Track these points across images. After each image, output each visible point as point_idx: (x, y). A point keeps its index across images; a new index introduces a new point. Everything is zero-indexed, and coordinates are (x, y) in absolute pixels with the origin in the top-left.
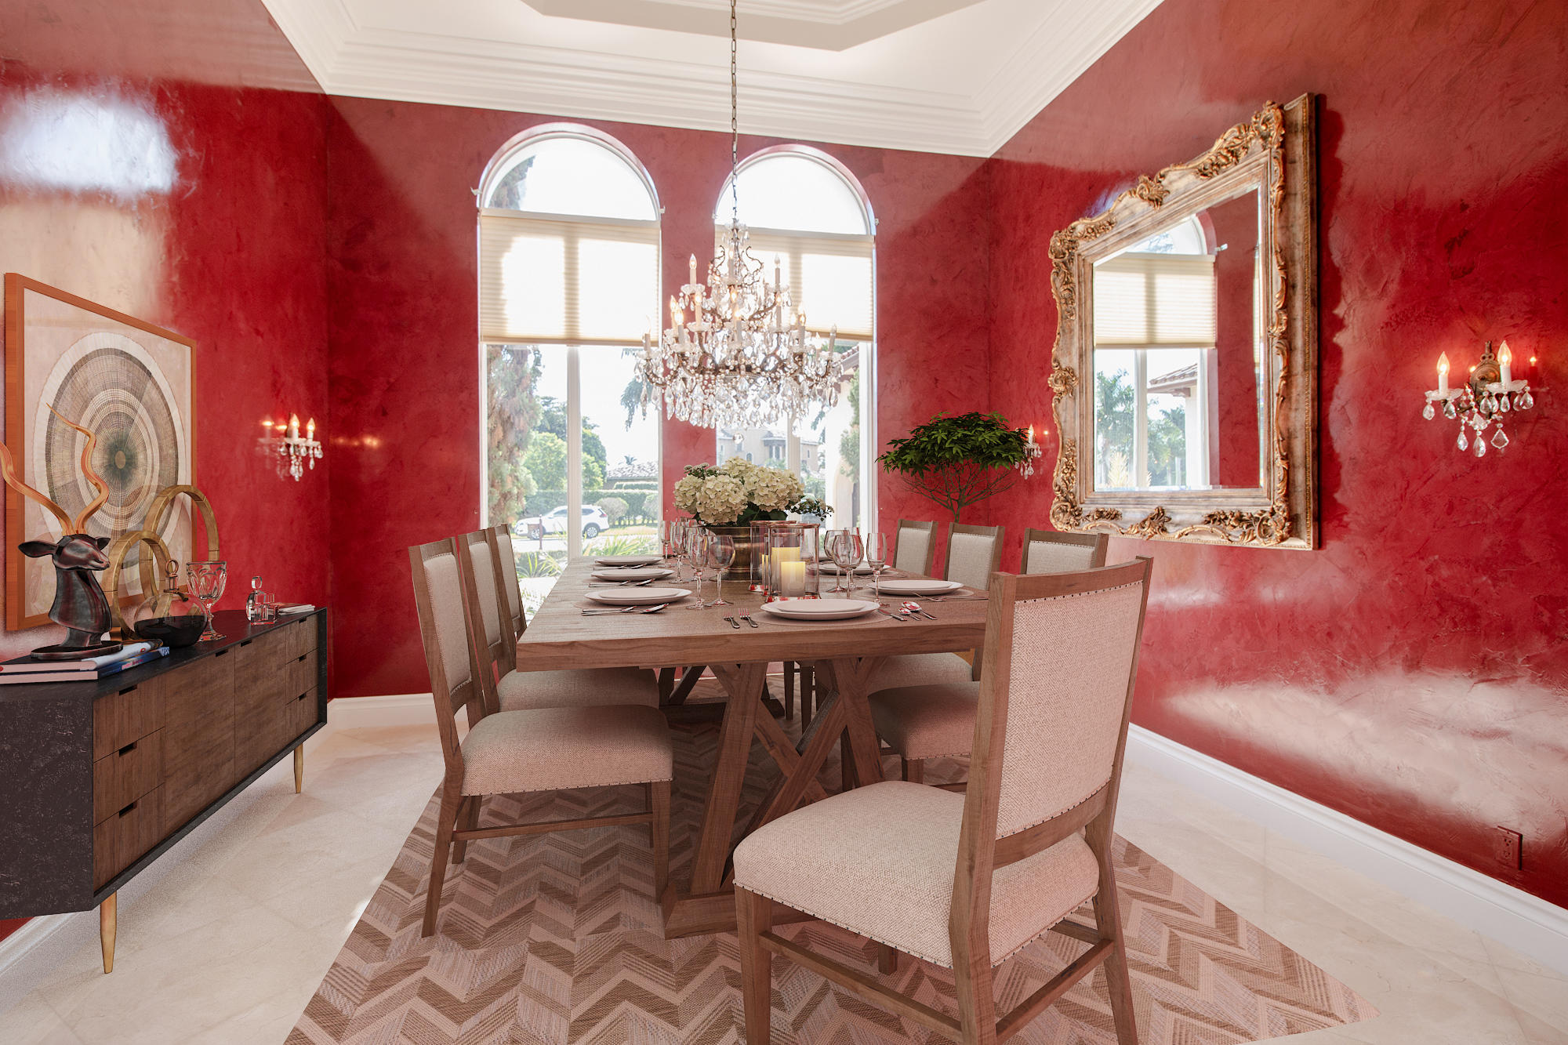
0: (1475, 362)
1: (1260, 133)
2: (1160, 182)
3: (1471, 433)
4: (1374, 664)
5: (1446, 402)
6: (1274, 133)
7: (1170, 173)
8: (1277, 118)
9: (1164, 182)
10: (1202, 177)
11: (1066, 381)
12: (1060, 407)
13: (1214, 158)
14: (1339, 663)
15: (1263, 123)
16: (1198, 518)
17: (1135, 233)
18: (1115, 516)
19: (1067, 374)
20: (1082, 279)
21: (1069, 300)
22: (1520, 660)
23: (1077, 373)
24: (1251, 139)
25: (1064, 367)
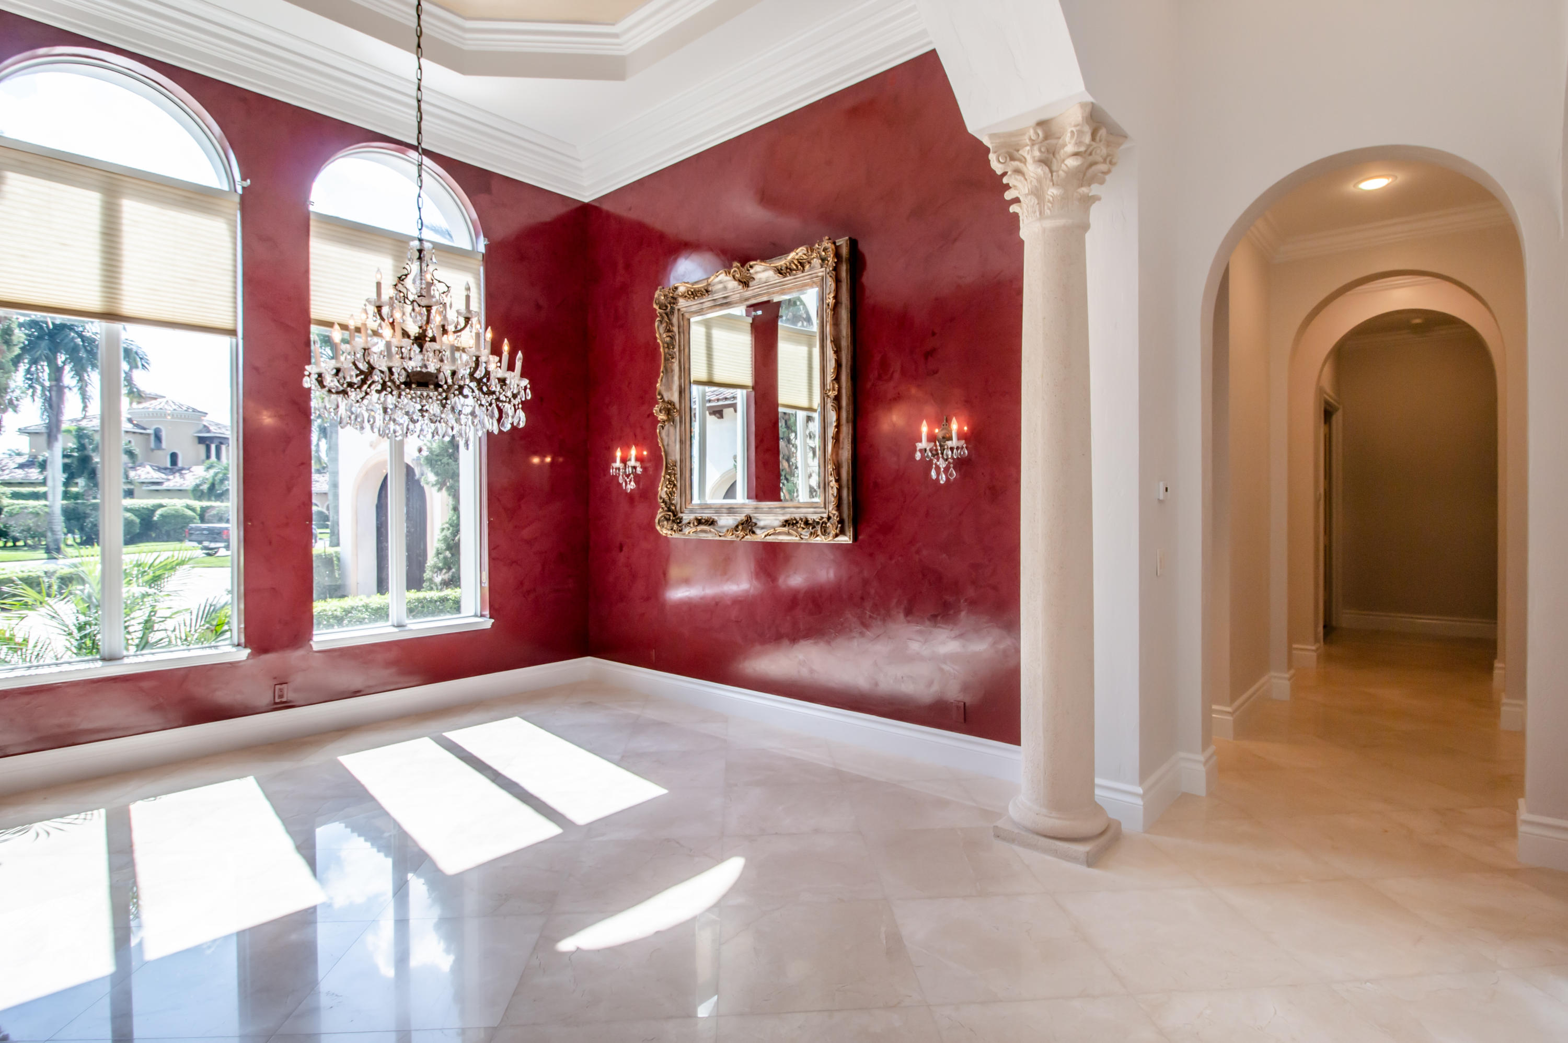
0: (939, 428)
1: (820, 256)
2: (748, 270)
3: (938, 468)
4: (887, 616)
5: (925, 450)
6: (830, 259)
7: (757, 266)
8: (833, 250)
9: (752, 271)
10: (779, 275)
11: (668, 412)
12: (664, 433)
13: (788, 264)
14: (867, 616)
15: (823, 251)
16: (777, 523)
17: (726, 303)
18: (711, 522)
19: (669, 406)
20: (681, 330)
21: (670, 345)
22: (962, 601)
23: (677, 406)
24: (814, 258)
25: (666, 399)
